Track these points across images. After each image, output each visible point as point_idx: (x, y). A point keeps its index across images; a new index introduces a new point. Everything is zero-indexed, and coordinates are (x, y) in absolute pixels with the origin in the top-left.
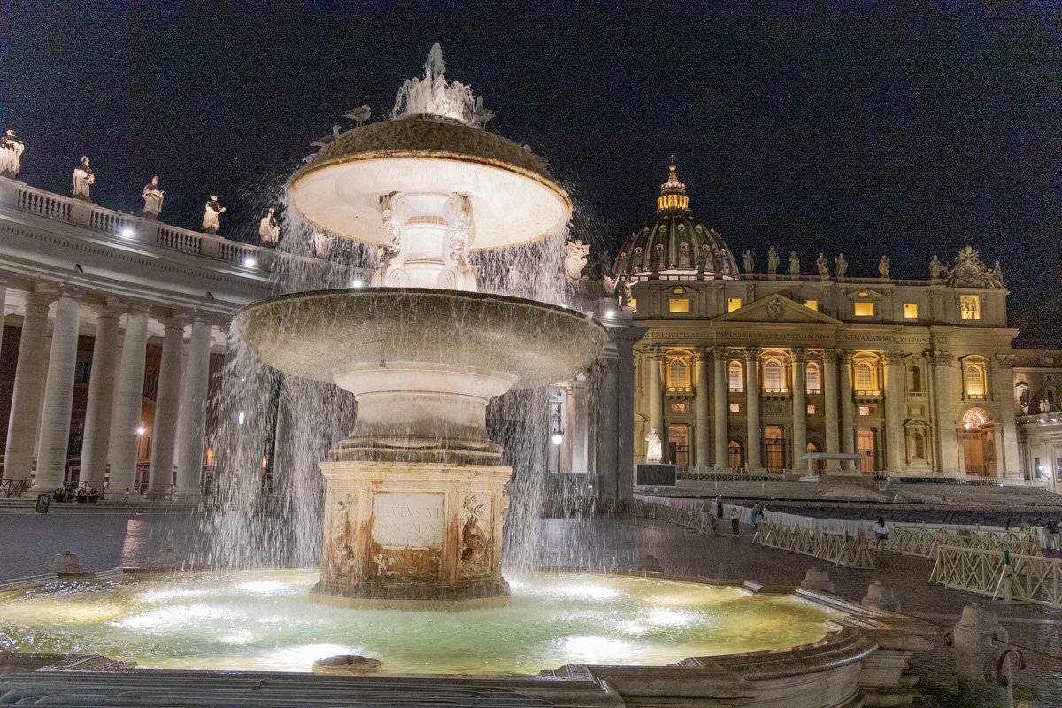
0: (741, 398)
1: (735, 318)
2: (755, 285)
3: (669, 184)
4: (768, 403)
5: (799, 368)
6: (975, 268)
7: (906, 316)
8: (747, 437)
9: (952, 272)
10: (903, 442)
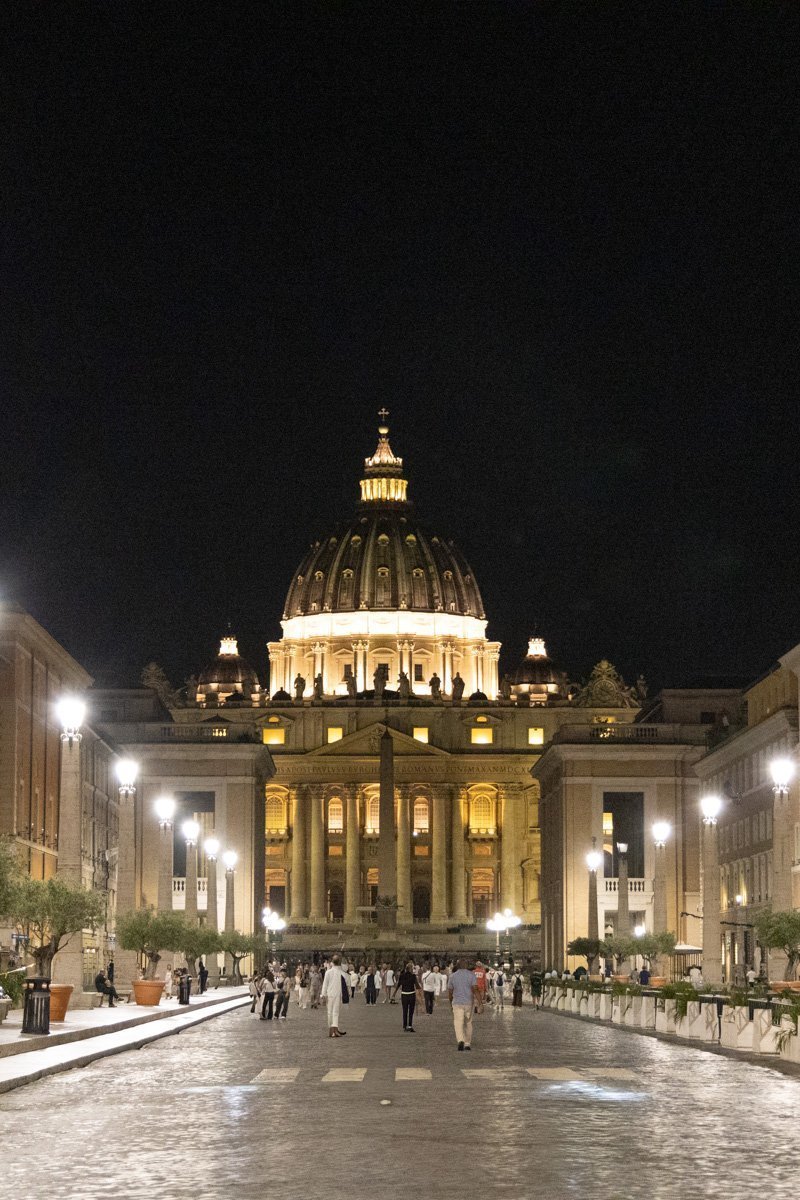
0: (340, 839)
1: (336, 751)
2: (357, 713)
3: (376, 459)
4: (370, 844)
5: (404, 805)
6: (612, 684)
7: (531, 742)
8: (345, 883)
9: (584, 690)
10: (520, 883)
